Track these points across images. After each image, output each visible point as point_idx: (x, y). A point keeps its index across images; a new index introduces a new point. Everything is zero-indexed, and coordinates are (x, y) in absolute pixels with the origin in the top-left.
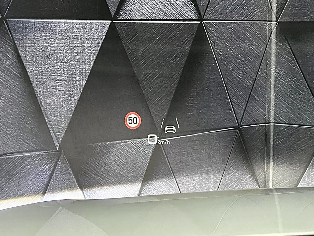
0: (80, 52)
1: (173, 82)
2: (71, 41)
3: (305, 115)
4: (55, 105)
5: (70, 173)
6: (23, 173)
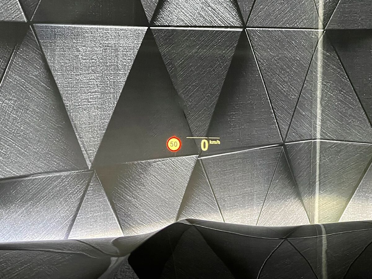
0: (114, 61)
1: (214, 95)
2: (105, 49)
3: (355, 130)
4: (87, 120)
5: (103, 195)
6: (52, 195)
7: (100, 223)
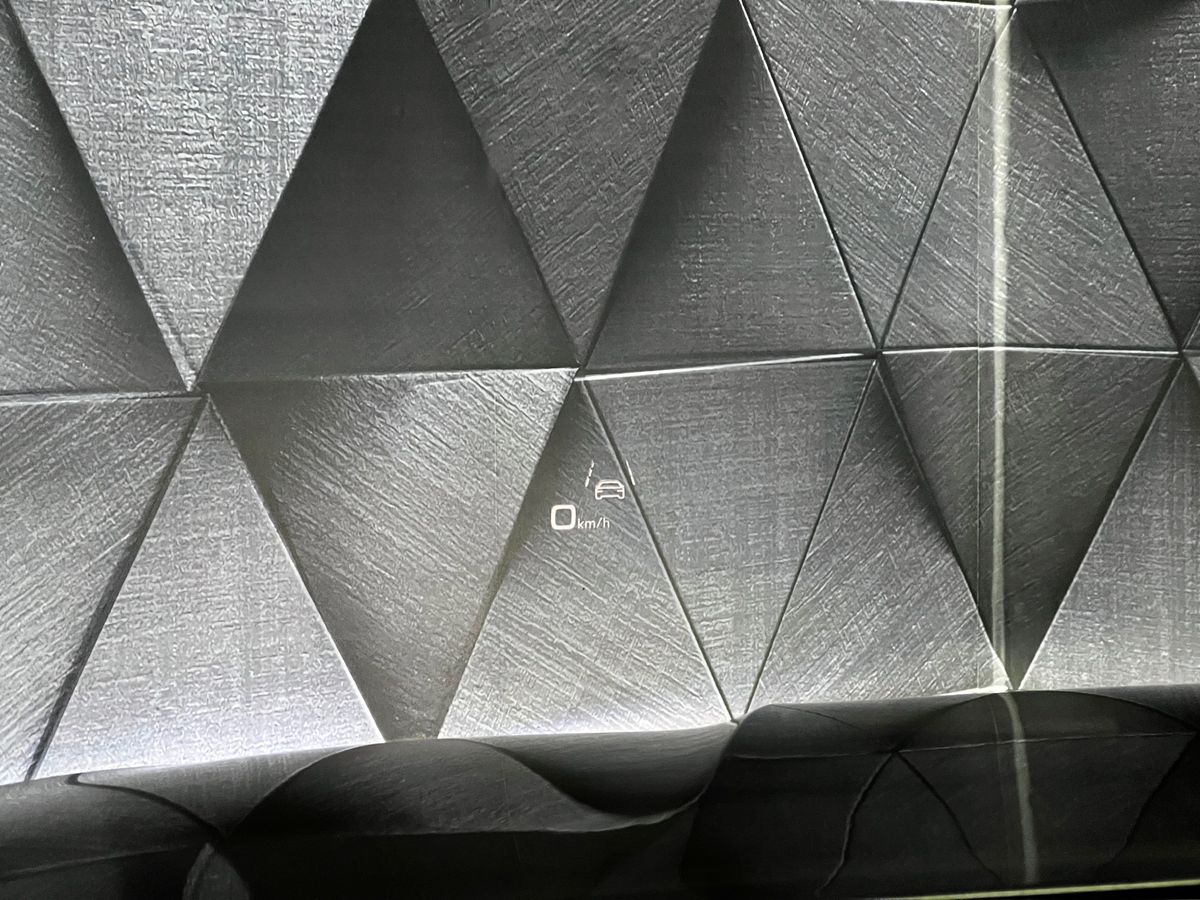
0: (270, 58)
1: (630, 187)
2: (235, 19)
3: (1107, 312)
4: (179, 237)
5: (238, 473)
6: (52, 466)
7: (230, 562)
